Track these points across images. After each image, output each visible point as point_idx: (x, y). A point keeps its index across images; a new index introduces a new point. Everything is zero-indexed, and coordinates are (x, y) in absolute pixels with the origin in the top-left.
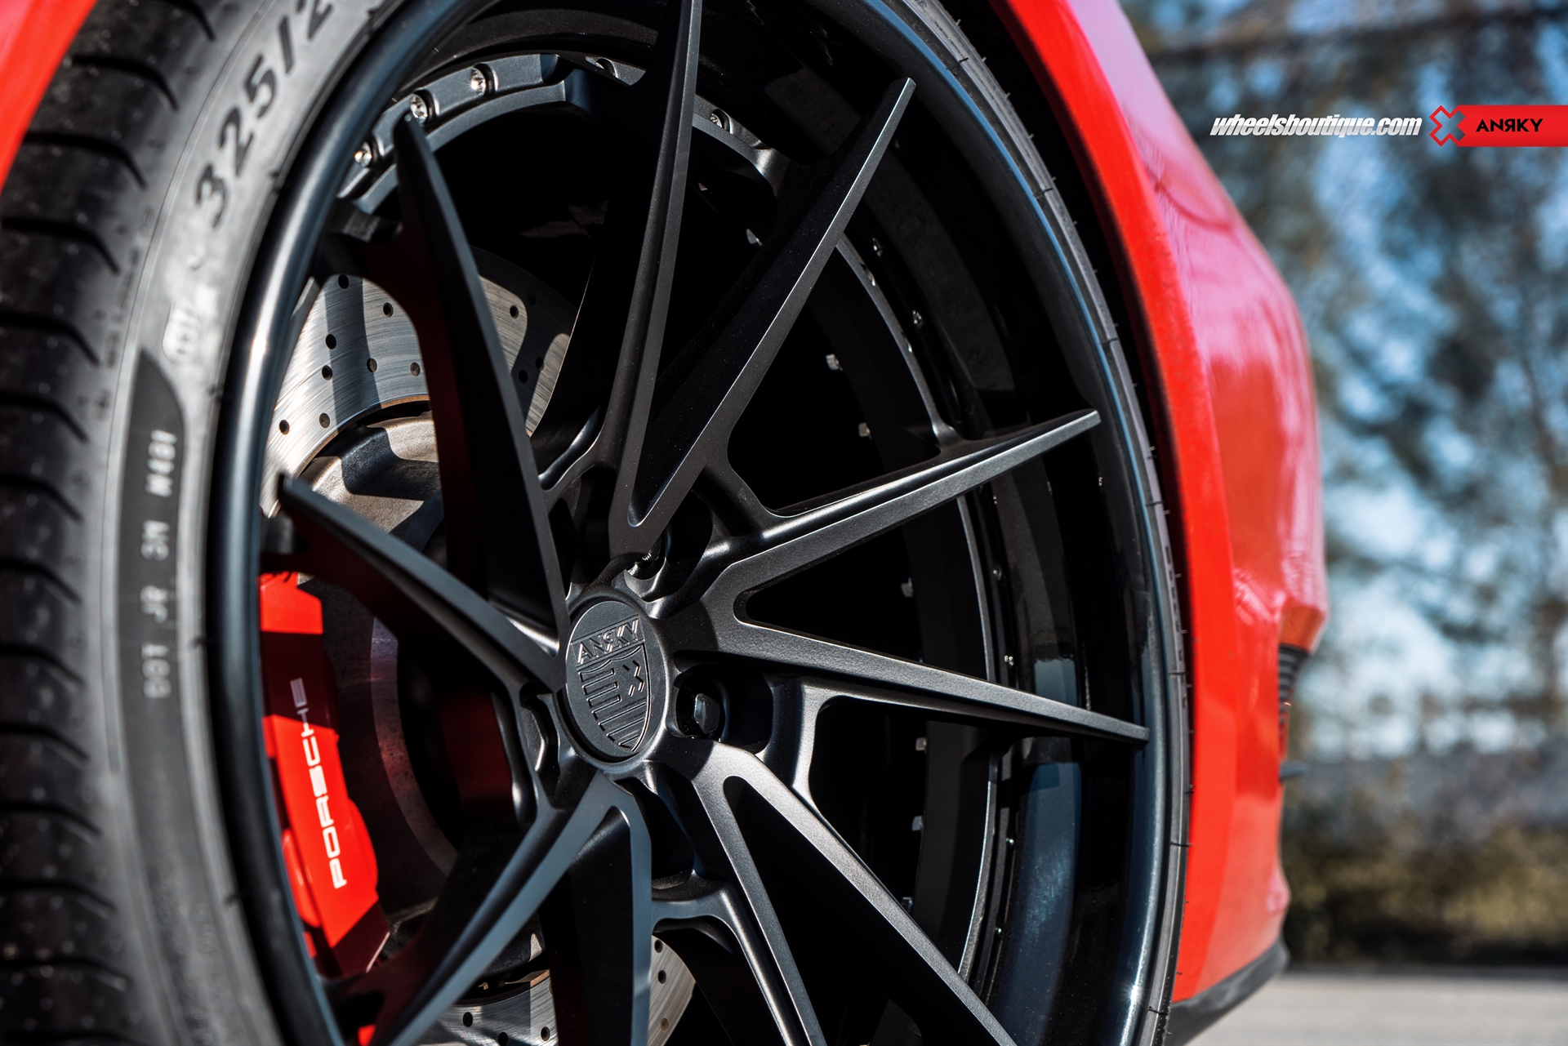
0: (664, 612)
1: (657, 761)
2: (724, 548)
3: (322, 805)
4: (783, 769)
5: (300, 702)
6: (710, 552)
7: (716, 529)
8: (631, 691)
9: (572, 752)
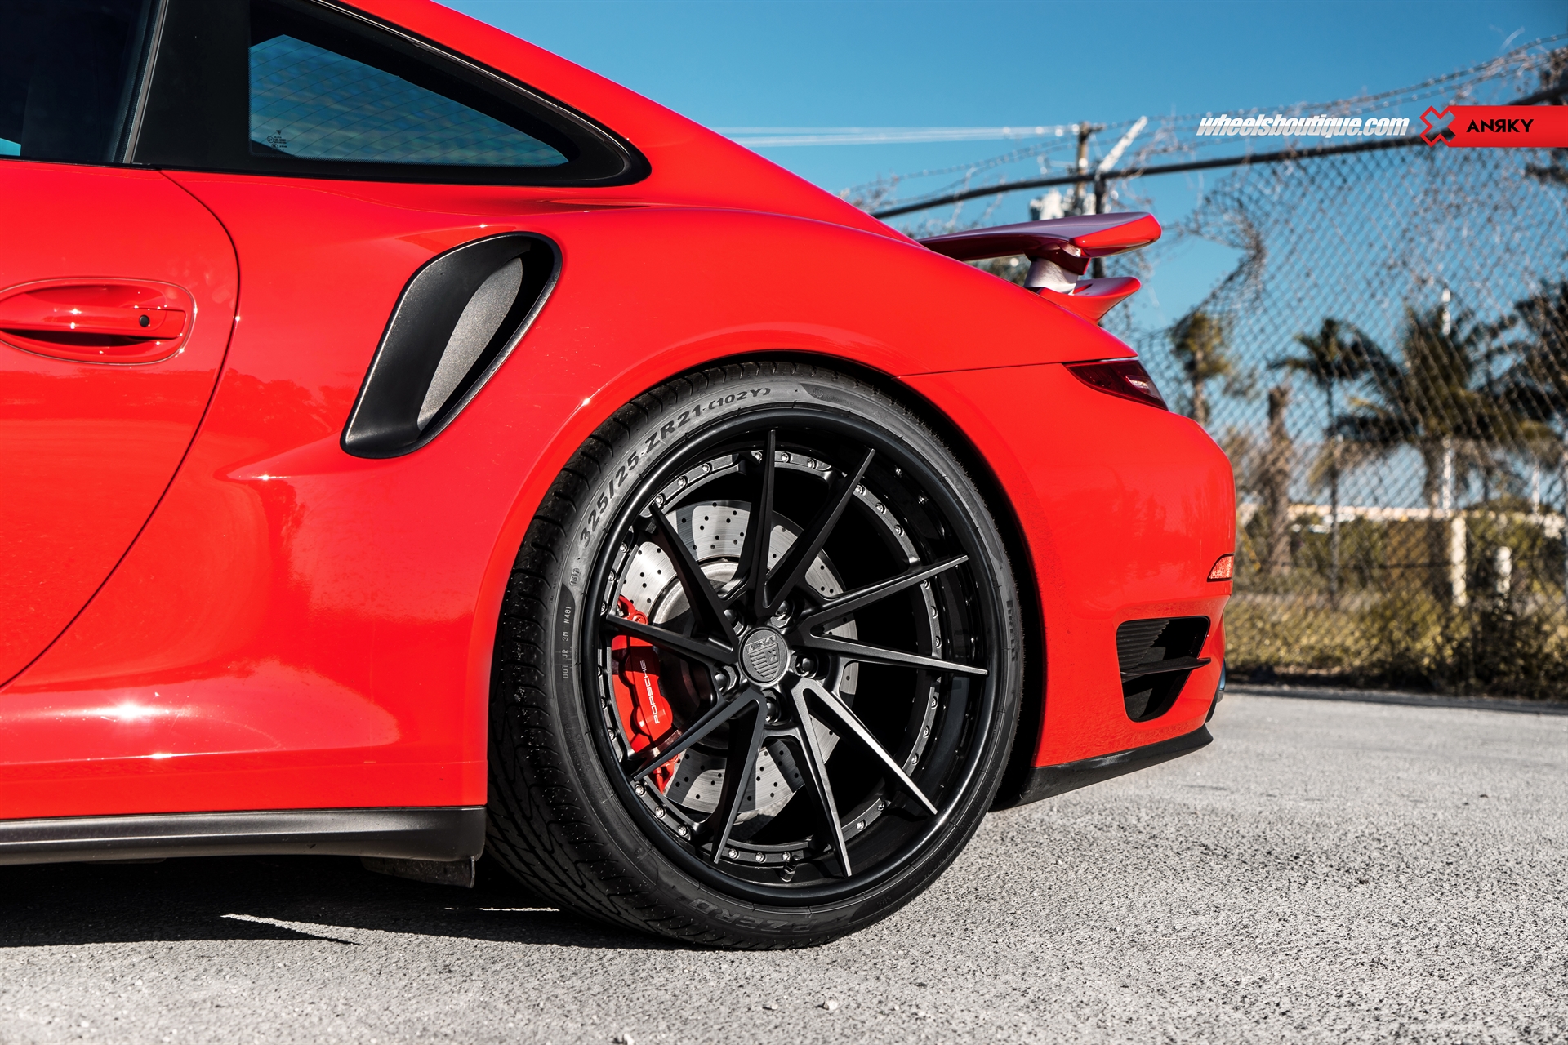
0: (786, 633)
1: (781, 683)
2: (810, 610)
3: (651, 699)
4: (829, 687)
5: (644, 667)
6: (805, 612)
7: (807, 604)
8: (772, 660)
9: (745, 681)
